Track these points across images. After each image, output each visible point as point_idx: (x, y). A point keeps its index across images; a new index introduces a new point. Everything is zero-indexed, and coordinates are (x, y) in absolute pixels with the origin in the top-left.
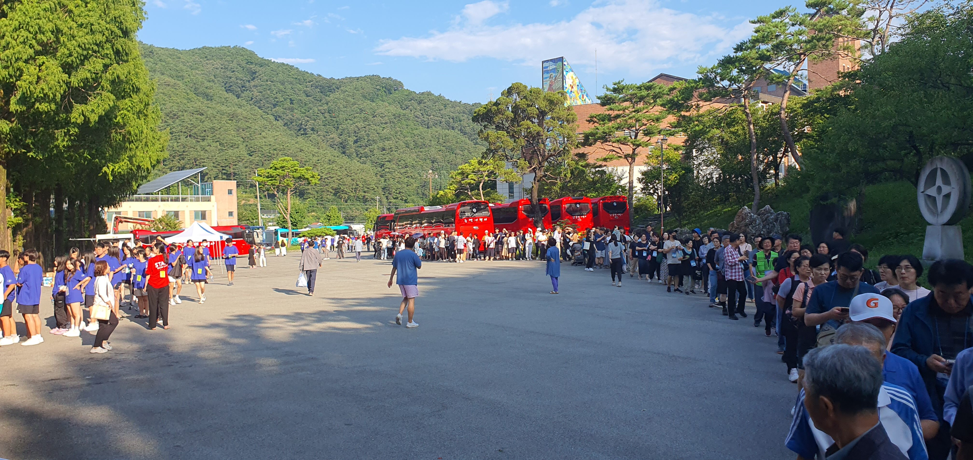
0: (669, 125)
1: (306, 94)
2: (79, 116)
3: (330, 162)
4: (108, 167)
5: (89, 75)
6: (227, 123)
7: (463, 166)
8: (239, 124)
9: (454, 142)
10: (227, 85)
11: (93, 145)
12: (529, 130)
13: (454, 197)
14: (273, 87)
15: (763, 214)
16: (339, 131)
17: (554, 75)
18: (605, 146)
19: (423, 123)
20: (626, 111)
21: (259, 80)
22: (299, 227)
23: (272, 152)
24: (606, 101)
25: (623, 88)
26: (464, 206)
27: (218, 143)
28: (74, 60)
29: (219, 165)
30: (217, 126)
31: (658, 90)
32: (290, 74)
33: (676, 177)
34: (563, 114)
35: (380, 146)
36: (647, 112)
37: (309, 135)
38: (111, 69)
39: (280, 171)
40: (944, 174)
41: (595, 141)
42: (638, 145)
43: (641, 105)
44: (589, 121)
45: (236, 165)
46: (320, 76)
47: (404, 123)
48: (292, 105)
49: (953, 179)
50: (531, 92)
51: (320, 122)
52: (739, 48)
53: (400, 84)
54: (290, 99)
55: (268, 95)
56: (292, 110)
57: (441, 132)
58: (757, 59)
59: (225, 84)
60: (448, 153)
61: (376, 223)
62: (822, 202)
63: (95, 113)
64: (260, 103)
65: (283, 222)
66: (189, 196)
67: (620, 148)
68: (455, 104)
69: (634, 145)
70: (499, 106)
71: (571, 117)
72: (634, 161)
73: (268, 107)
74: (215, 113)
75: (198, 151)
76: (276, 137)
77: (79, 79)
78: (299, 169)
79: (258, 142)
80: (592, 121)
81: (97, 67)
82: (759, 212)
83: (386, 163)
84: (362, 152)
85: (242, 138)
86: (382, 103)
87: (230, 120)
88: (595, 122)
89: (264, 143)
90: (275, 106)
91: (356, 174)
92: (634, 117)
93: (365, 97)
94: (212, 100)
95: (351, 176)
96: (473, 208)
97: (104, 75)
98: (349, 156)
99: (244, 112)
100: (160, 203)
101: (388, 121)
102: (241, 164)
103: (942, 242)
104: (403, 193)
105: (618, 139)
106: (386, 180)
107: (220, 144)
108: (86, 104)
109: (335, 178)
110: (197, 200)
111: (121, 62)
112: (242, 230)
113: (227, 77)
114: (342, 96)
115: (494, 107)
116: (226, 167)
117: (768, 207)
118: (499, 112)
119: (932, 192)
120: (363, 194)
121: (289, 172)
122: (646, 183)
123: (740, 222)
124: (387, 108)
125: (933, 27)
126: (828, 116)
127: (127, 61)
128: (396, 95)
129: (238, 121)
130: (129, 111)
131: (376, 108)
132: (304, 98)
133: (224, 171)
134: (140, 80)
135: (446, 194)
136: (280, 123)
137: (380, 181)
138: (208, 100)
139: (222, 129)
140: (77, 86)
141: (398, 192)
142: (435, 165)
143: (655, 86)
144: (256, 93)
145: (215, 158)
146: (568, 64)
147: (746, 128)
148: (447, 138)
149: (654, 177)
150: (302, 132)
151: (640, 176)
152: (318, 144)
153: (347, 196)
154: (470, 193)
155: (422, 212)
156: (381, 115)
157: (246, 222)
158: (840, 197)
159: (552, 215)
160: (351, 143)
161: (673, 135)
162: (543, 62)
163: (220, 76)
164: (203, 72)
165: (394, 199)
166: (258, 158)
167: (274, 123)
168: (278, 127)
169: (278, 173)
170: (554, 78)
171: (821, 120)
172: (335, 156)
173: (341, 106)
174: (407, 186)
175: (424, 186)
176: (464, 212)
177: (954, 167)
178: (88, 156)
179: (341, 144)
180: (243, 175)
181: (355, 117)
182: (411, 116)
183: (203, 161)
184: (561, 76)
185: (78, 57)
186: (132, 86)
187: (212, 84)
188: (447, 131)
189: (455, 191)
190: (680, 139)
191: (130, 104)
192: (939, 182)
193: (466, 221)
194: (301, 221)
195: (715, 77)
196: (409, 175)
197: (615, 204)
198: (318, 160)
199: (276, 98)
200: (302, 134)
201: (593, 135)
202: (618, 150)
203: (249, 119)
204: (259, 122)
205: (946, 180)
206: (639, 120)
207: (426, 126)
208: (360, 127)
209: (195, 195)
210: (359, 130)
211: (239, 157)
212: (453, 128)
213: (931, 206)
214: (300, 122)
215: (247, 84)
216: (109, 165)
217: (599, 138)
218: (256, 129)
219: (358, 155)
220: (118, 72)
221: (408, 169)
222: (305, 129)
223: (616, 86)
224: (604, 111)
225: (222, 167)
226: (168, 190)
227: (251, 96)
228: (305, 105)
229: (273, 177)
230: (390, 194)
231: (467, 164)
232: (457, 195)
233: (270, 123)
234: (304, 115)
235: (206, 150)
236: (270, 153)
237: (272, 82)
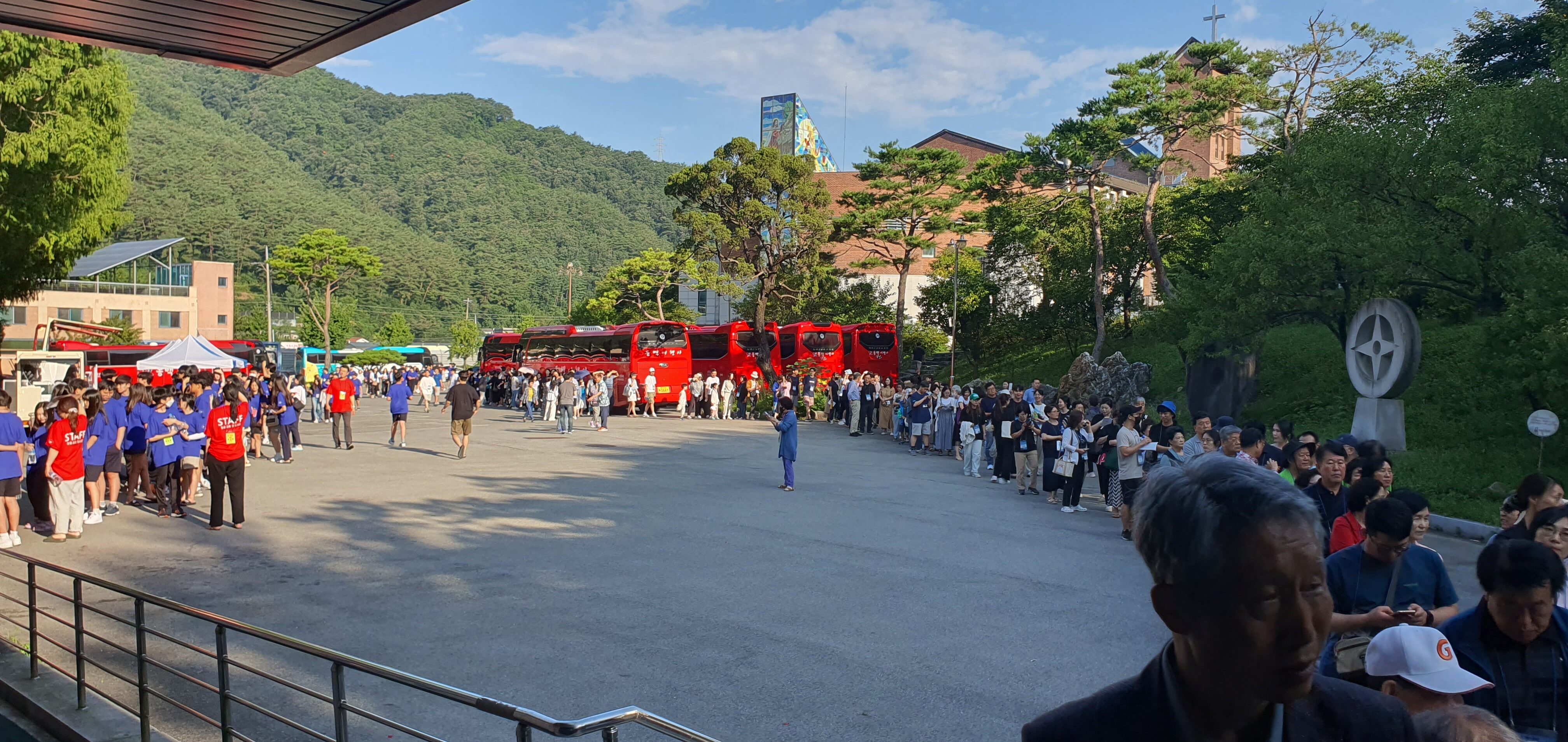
0: (962, 216)
1: (346, 119)
2: (16, 152)
3: (384, 236)
4: (47, 238)
5: (37, 84)
6: (205, 160)
7: (631, 261)
8: (227, 163)
9: (597, 213)
10: (205, 94)
11: (23, 200)
12: (757, 215)
13: (612, 310)
14: (288, 104)
15: (1110, 364)
16: (399, 184)
17: (780, 121)
18: (863, 242)
19: (543, 178)
20: (900, 190)
21: (263, 91)
22: (337, 347)
23: (282, 214)
24: (868, 173)
25: (896, 154)
26: (646, 329)
27: (188, 194)
28: (13, 57)
29: (188, 231)
30: (187, 164)
31: (948, 161)
32: (319, 83)
33: (975, 300)
34: (810, 191)
35: (469, 213)
36: (930, 193)
37: (347, 188)
38: (74, 77)
39: (315, 251)
40: (1386, 325)
41: (850, 234)
42: (916, 246)
43: (920, 183)
44: (841, 203)
45: (218, 233)
46: (369, 89)
47: (512, 176)
48: (318, 136)
49: (1398, 332)
50: (762, 154)
51: (368, 168)
52: (1087, 109)
53: (508, 111)
54: (317, 125)
55: (280, 117)
56: (319, 143)
57: (574, 196)
58: (1117, 130)
59: (203, 93)
60: (585, 232)
61: (483, 348)
62: (1207, 354)
63: (44, 149)
64: (263, 129)
65: (311, 336)
66: (150, 285)
67: (886, 248)
68: (599, 151)
69: (908, 244)
70: (712, 174)
71: (823, 197)
72: (907, 270)
73: (278, 137)
74: (184, 142)
75: (151, 206)
76: (291, 189)
77: (20, 90)
78: (348, 249)
79: (258, 195)
80: (846, 202)
81: (52, 72)
82: (1105, 361)
83: (479, 242)
84: (438, 222)
85: (231, 187)
86: (475, 140)
87: (210, 155)
88: (849, 205)
89: (269, 199)
90: (289, 135)
91: (427, 258)
92: (911, 200)
93: (446, 129)
94: (178, 118)
95: (417, 262)
96: (661, 333)
97: (61, 85)
98: (415, 228)
99: (235, 143)
100: (97, 295)
101: (485, 172)
102: (227, 232)
103: (1378, 423)
104: (505, 294)
105: (885, 234)
106: (477, 270)
107: (191, 196)
108: (28, 131)
109: (390, 264)
110: (165, 293)
111: (90, 65)
112: (250, 349)
113: (207, 80)
114: (406, 125)
115: (703, 174)
116: (200, 235)
117: (1118, 354)
118: (711, 182)
119: (1367, 349)
120: (438, 292)
121: (330, 254)
122: (928, 305)
123: (1078, 376)
124: (484, 150)
125: (1367, 102)
126: (1209, 220)
127: (98, 64)
128: (499, 128)
129: (224, 158)
130: (88, 145)
131: (465, 149)
132: (341, 125)
133: (197, 243)
134: (121, 97)
135: (601, 305)
136: (297, 165)
137: (467, 271)
138: (171, 118)
139: (196, 170)
140: (15, 101)
141: (497, 292)
142: (563, 250)
143: (944, 154)
144: (257, 112)
145: (181, 219)
146: (802, 106)
147: (1087, 231)
148: (585, 205)
149: (942, 297)
150: (336, 183)
151: (919, 294)
152: (362, 203)
153: (409, 294)
154: (640, 306)
155: (572, 336)
156: (473, 161)
157: (244, 334)
158: (1234, 348)
159: (781, 347)
160: (419, 205)
161: (969, 233)
162: (763, 99)
163: (194, 77)
164: (163, 69)
165: (492, 303)
166: (257, 223)
167: (288, 164)
168: (294, 172)
169: (312, 255)
170: (779, 127)
171: (1199, 225)
172: (391, 226)
173: (405, 142)
174: (514, 282)
175: (543, 284)
176: (646, 339)
177: (1399, 316)
178: (11, 217)
179: (402, 205)
180: (230, 251)
181: (427, 162)
182: (525, 165)
183: (160, 223)
184: (791, 124)
185: (20, 53)
186: (107, 106)
187: (178, 91)
188: (584, 194)
189: (617, 300)
190: (981, 239)
191: (92, 134)
192: (1377, 335)
193: (648, 354)
194: (342, 337)
195: (1051, 152)
196: (517, 264)
197: (878, 336)
198: (363, 232)
199: (293, 122)
200: (334, 186)
201: (847, 225)
202: (885, 252)
203: (245, 155)
204: (262, 161)
205: (1388, 335)
206: (919, 207)
207: (550, 185)
208: (435, 178)
209: (159, 283)
210: (434, 184)
211: (226, 219)
212: (595, 191)
213: (1363, 369)
214: (333, 165)
215: (242, 95)
216: (50, 234)
217: (856, 231)
218: (256, 174)
219: (430, 226)
220: (87, 82)
221: (516, 254)
222: (341, 178)
223: (885, 151)
224: (864, 187)
225: (193, 234)
226: (110, 275)
227: (248, 116)
228: (343, 137)
229: (301, 261)
230: (484, 295)
231: (638, 258)
232: (618, 308)
233: (281, 164)
234: (339, 153)
235: (166, 205)
236: (279, 215)
237: (286, 94)
